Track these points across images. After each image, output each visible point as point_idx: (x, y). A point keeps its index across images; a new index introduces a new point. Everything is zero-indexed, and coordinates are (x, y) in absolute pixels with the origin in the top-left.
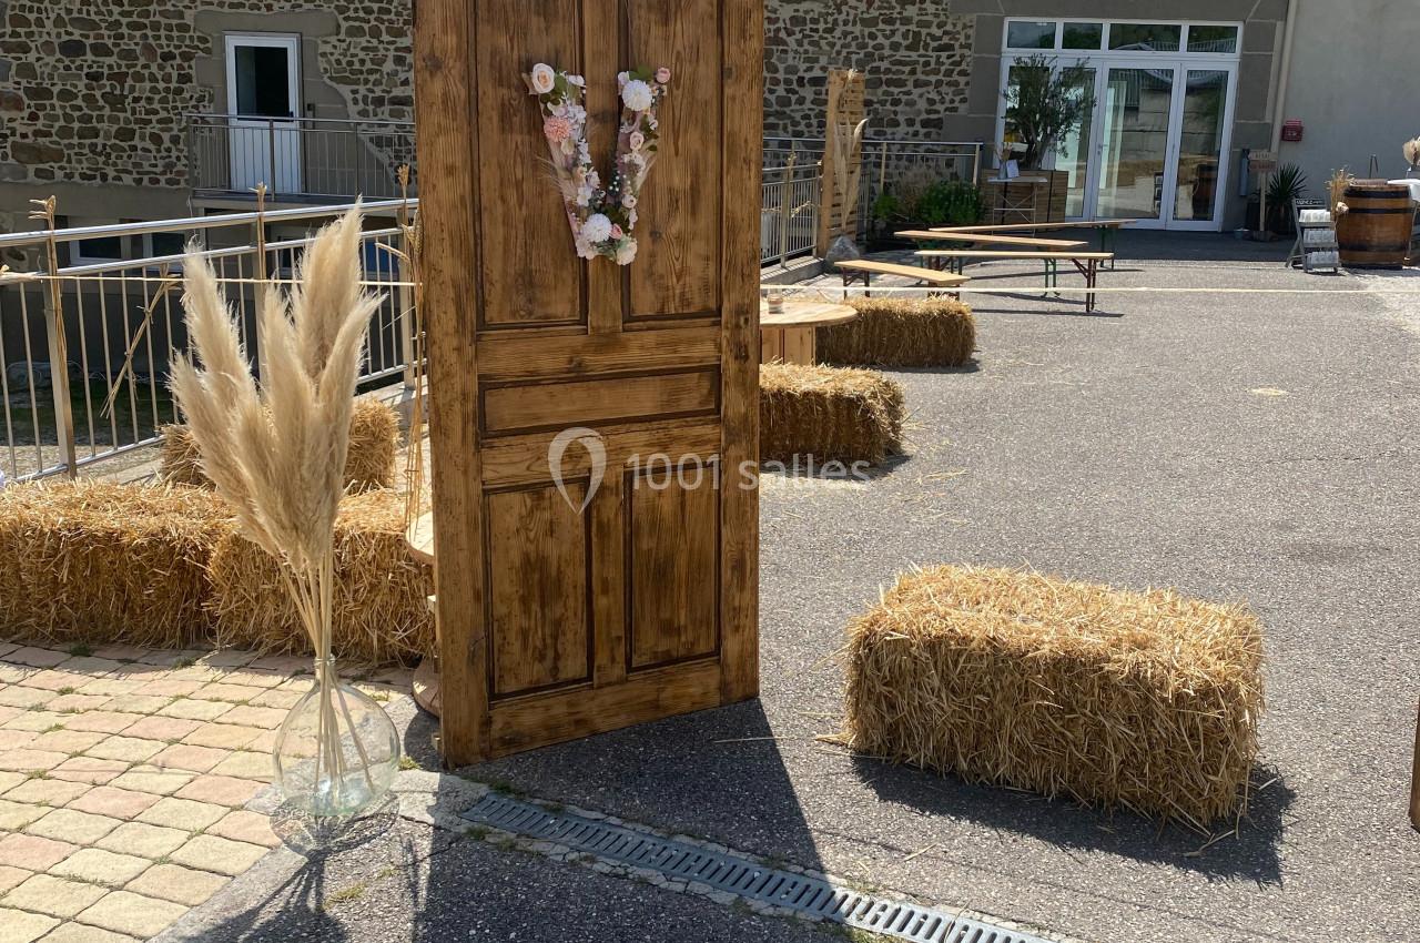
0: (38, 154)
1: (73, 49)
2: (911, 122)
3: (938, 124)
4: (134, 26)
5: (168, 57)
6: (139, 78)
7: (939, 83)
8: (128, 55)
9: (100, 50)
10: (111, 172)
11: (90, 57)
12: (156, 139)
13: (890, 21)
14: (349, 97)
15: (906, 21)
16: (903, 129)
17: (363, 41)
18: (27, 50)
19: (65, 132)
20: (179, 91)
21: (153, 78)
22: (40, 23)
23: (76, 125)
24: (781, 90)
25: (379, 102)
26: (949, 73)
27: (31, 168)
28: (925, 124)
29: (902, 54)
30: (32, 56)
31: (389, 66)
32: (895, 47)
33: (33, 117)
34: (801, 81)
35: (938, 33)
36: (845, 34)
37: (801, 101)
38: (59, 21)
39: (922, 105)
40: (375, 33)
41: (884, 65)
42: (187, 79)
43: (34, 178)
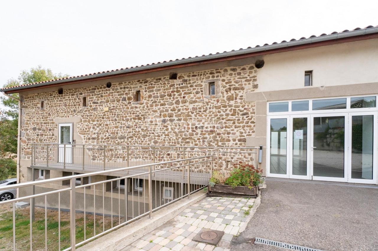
0: (28, 153)
1: (34, 129)
2: (234, 140)
3: (244, 141)
4: (45, 123)
5: (50, 130)
6: (45, 135)
7: (244, 127)
8: (43, 130)
9: (39, 129)
11: (37, 131)
13: (225, 106)
14: (83, 138)
15: (230, 106)
16: (232, 142)
17: (86, 123)
20: (52, 138)
21: (47, 135)
22: (30, 124)
24: (190, 131)
25: (89, 139)
26: (247, 123)
27: (27, 156)
28: (240, 140)
29: (230, 117)
30: (28, 131)
31: (91, 129)
32: (227, 115)
33: (27, 145)
34: (196, 127)
35: (243, 109)
36: (210, 112)
37: (197, 134)
38: (33, 123)
39: (238, 134)
40: (89, 122)
41: (224, 121)
42: (53, 135)
43: (27, 159)
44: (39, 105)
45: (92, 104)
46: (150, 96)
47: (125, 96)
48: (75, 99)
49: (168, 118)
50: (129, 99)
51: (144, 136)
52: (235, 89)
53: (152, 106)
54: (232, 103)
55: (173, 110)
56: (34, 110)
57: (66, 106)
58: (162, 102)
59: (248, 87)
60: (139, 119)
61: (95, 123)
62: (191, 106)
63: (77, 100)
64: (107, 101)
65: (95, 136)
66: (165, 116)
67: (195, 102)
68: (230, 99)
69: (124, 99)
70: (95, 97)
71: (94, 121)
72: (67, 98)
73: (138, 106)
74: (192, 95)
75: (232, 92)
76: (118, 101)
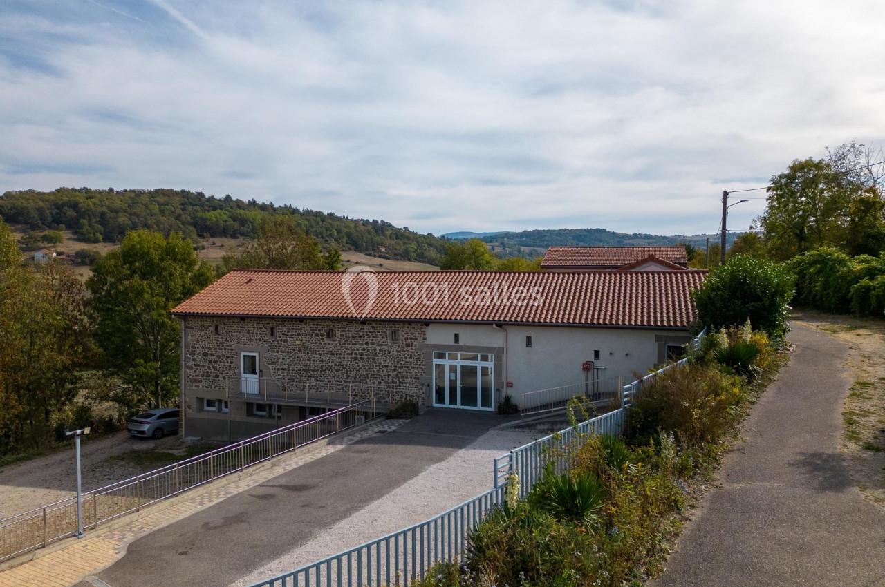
0: (196, 381)
1: (205, 354)
2: (411, 378)
3: (418, 378)
4: (220, 349)
5: (228, 357)
6: (221, 362)
7: (417, 368)
8: (218, 356)
9: (212, 355)
10: (213, 386)
11: (209, 356)
12: (224, 378)
13: (404, 351)
14: (271, 368)
15: (408, 351)
16: (409, 379)
17: (275, 354)
18: (194, 354)
19: (203, 376)
20: (230, 366)
21: (224, 362)
22: (198, 348)
23: (205, 374)
24: (378, 368)
25: (278, 369)
26: (420, 365)
27: (194, 385)
28: (415, 378)
29: (408, 360)
30: (195, 356)
31: (281, 360)
32: (406, 358)
33: (195, 371)
34: (382, 366)
35: (416, 354)
36: (393, 354)
37: (383, 371)
38: (203, 348)
39: (414, 373)
40: (278, 352)
41: (403, 362)
42: (232, 362)
43: (194, 388)
44: (212, 329)
45: (281, 335)
46: (342, 335)
47: (317, 332)
48: (261, 328)
49: (359, 356)
50: (322, 335)
51: (337, 370)
52: (411, 339)
53: (344, 344)
54: (409, 349)
55: (364, 349)
56: (203, 333)
57: (248, 333)
58: (353, 341)
59: (420, 338)
60: (332, 354)
61: (285, 354)
62: (378, 348)
63: (264, 328)
64: (299, 334)
65: (286, 367)
66: (356, 354)
67: (382, 345)
68: (408, 345)
69: (317, 335)
70: (284, 329)
71: (284, 352)
72: (250, 325)
73: (331, 342)
74: (379, 339)
75: (409, 341)
76: (311, 335)
